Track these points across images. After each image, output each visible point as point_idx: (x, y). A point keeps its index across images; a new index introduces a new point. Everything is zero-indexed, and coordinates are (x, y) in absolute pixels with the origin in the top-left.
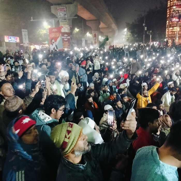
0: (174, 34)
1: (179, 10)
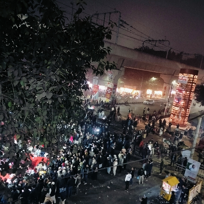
1: (180, 94)
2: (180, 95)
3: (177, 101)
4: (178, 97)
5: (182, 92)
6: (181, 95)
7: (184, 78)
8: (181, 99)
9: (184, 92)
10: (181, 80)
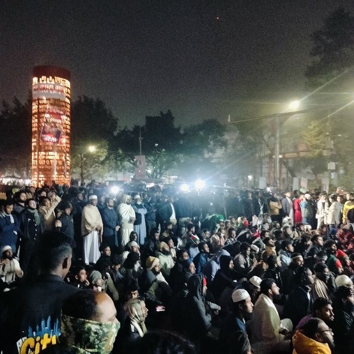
0: (50, 165)
1: (56, 122)
2: (57, 125)
3: (55, 139)
4: (54, 130)
5: (61, 119)
6: (59, 123)
7: (57, 87)
8: (62, 133)
9: (64, 117)
10: (51, 92)
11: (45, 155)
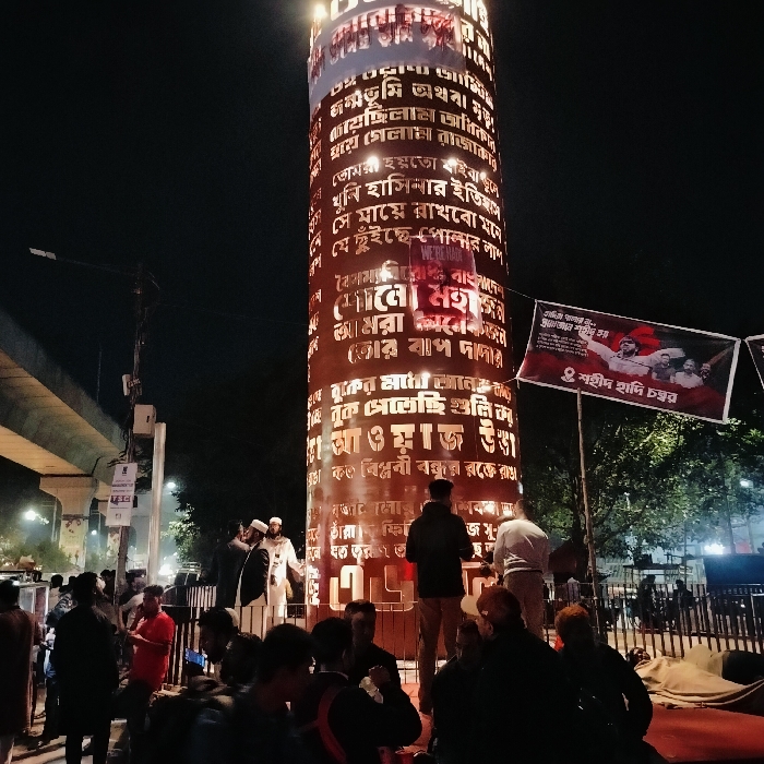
0: (390, 453)
10: (384, 42)
11: (362, 397)
